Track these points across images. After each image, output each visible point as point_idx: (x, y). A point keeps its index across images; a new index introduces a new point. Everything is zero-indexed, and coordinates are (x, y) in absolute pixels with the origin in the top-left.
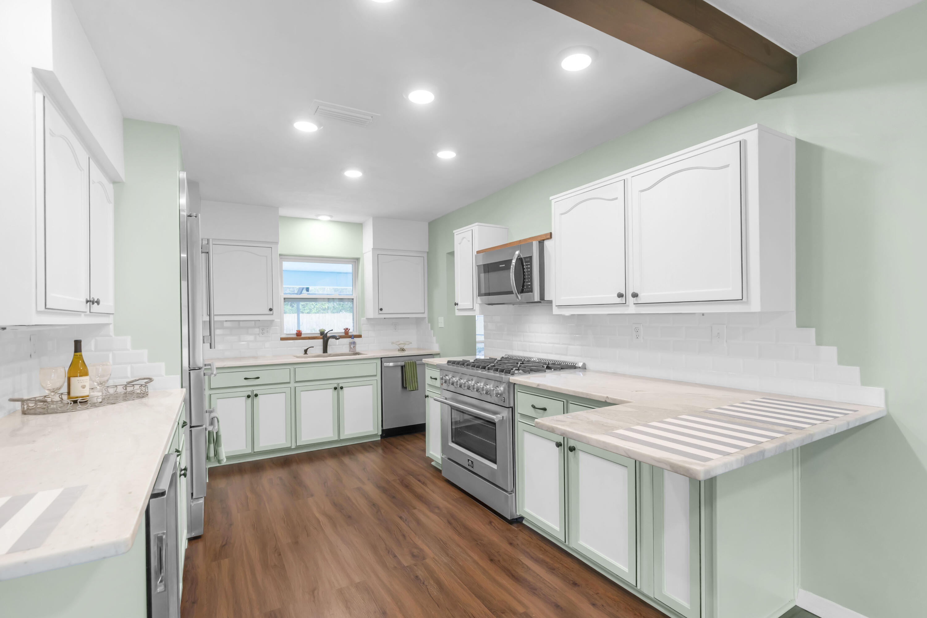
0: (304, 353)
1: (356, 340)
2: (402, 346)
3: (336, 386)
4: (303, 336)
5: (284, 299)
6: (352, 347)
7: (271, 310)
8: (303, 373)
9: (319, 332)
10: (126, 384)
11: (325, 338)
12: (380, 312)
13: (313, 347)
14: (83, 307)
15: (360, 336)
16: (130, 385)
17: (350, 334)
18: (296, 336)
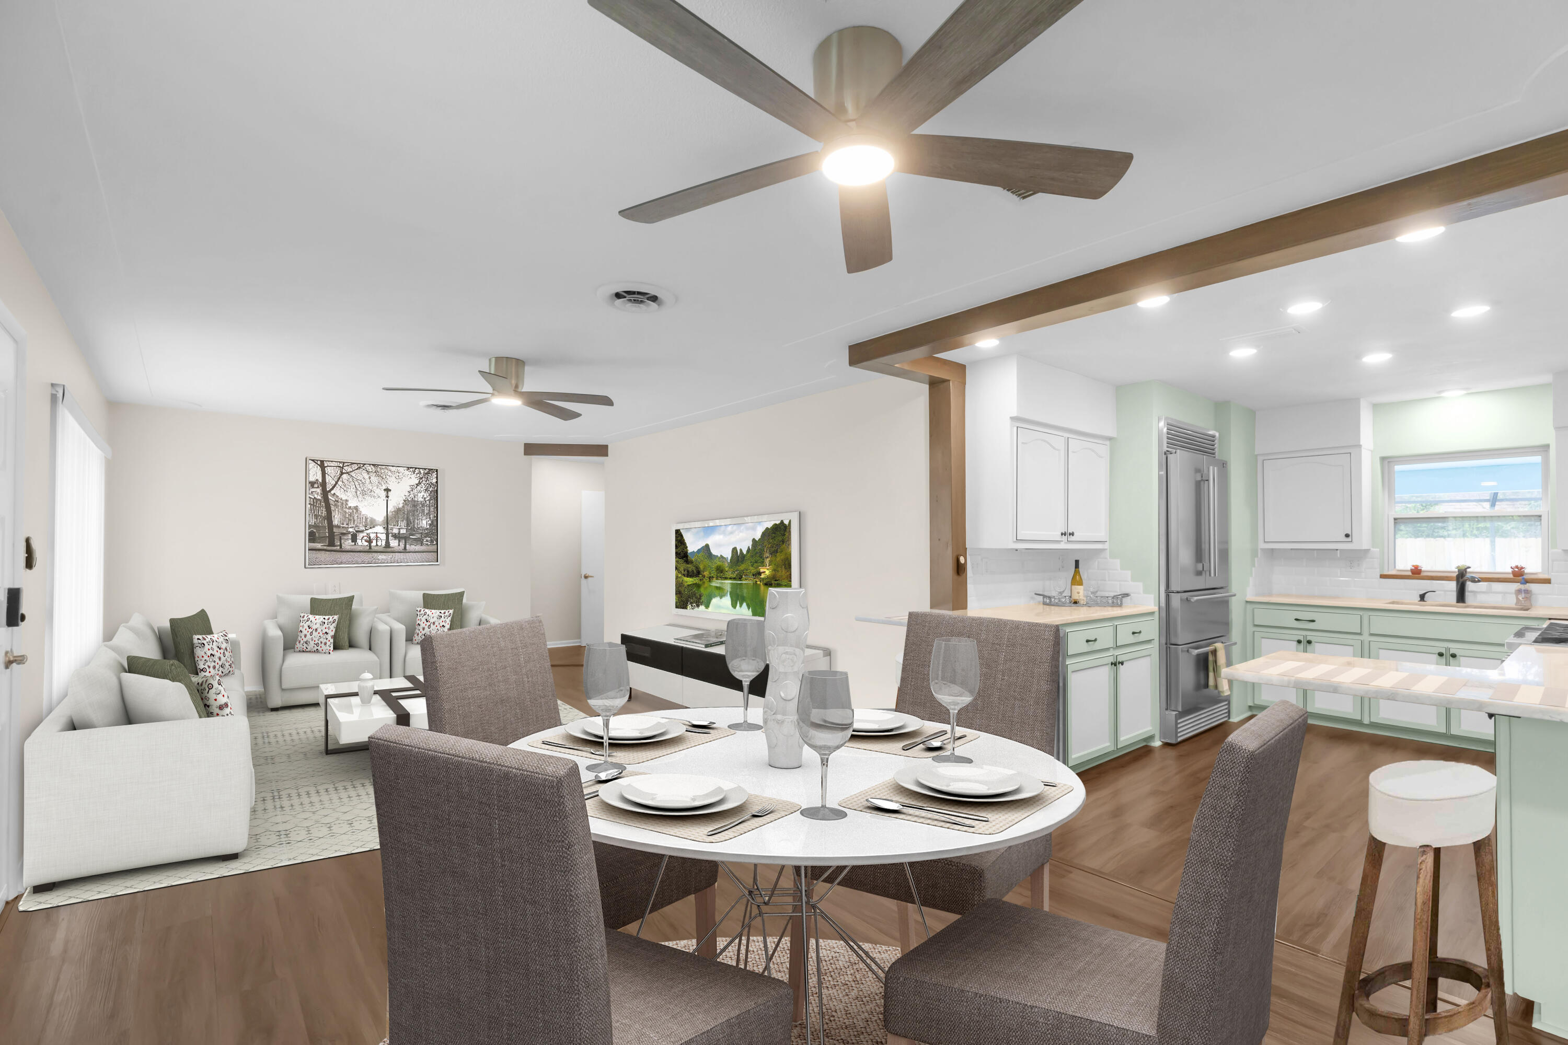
0: (1419, 599)
1: (1533, 587)
3: (1443, 651)
4: (1423, 574)
5: (1394, 520)
6: (1521, 598)
7: (1347, 536)
8: (1381, 624)
9: (1457, 570)
11: (1462, 579)
13: (1434, 592)
14: (1059, 538)
15: (1548, 581)
16: (1113, 598)
17: (1525, 577)
18: (1410, 573)
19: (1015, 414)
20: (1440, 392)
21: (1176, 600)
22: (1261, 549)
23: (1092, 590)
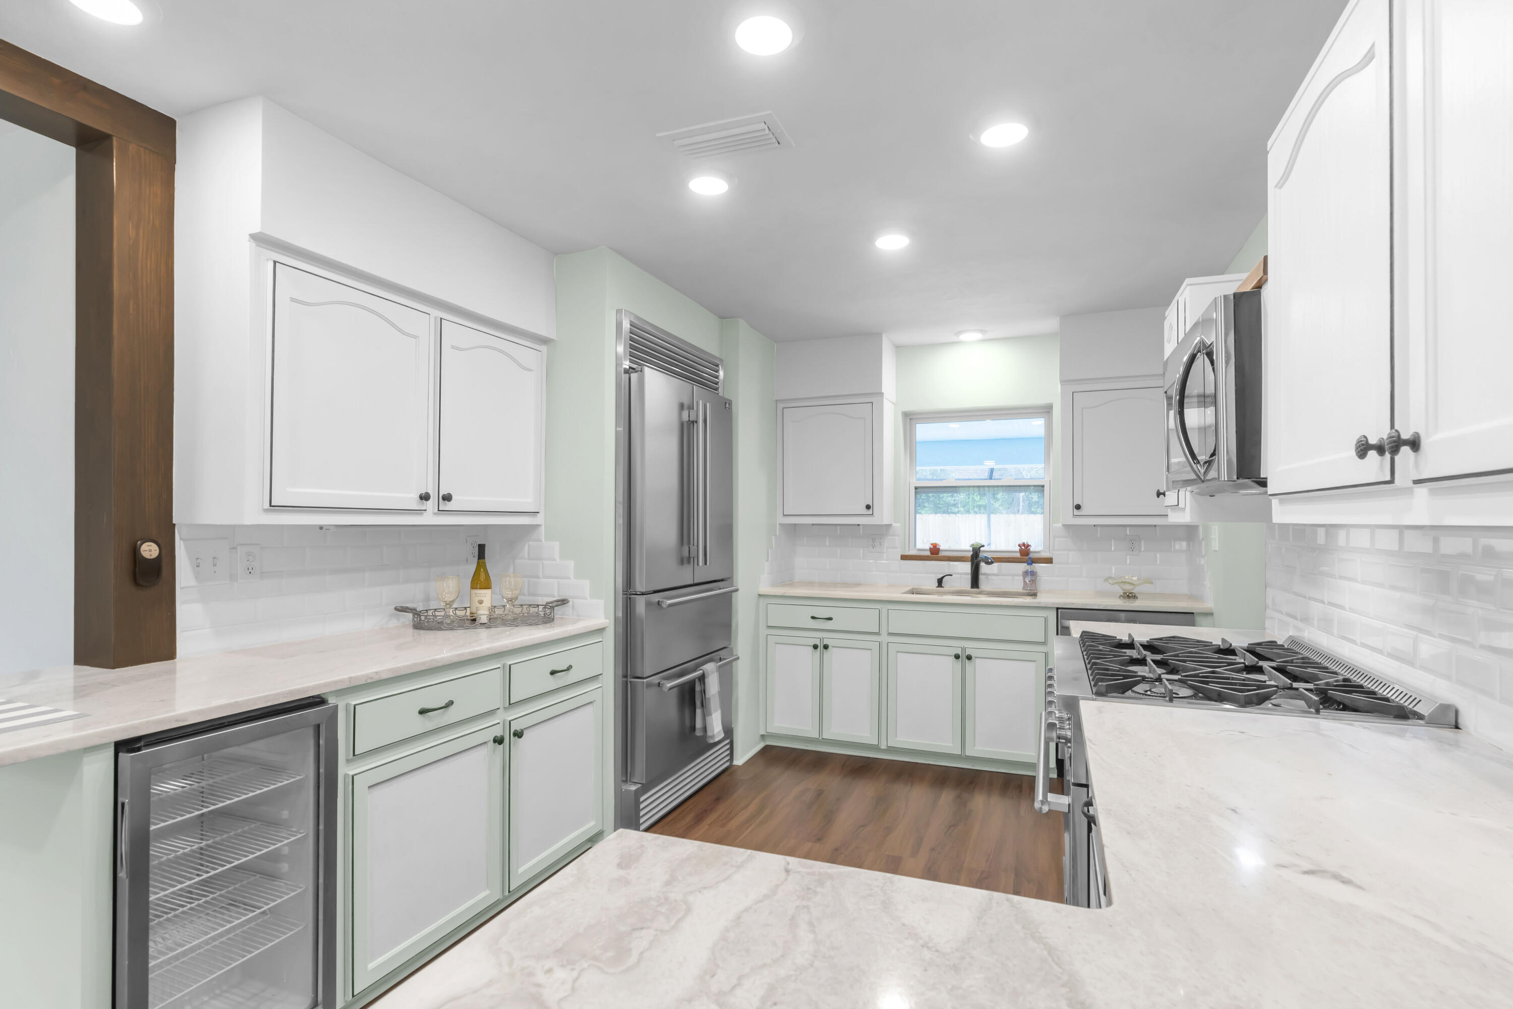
0: (937, 585)
1: (1039, 567)
2: (1128, 587)
3: (959, 652)
4: (941, 554)
5: (915, 489)
6: (1027, 581)
7: (868, 507)
8: (901, 621)
9: (971, 549)
10: (544, 604)
11: (976, 558)
12: (1076, 512)
13: (951, 575)
14: (415, 504)
15: (1049, 561)
16: (545, 606)
17: (1031, 555)
18: (928, 553)
19: (256, 229)
20: (959, 333)
21: (640, 605)
22: (780, 524)
23: (509, 594)
